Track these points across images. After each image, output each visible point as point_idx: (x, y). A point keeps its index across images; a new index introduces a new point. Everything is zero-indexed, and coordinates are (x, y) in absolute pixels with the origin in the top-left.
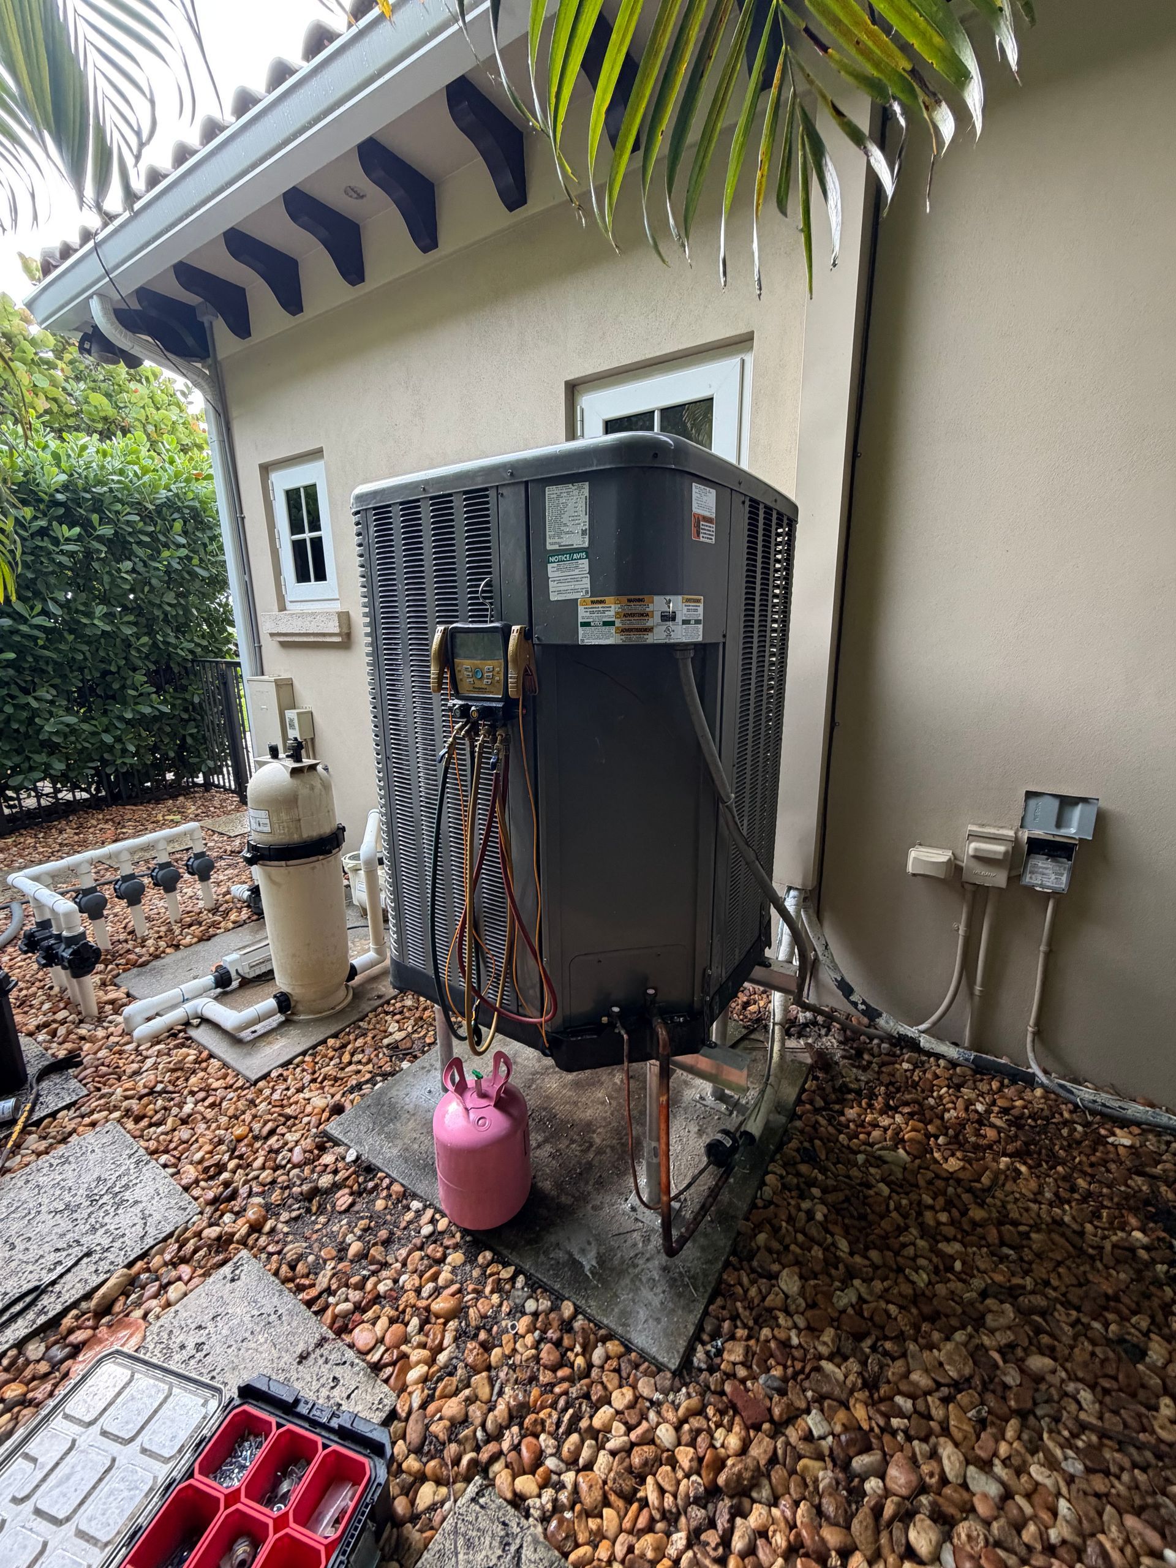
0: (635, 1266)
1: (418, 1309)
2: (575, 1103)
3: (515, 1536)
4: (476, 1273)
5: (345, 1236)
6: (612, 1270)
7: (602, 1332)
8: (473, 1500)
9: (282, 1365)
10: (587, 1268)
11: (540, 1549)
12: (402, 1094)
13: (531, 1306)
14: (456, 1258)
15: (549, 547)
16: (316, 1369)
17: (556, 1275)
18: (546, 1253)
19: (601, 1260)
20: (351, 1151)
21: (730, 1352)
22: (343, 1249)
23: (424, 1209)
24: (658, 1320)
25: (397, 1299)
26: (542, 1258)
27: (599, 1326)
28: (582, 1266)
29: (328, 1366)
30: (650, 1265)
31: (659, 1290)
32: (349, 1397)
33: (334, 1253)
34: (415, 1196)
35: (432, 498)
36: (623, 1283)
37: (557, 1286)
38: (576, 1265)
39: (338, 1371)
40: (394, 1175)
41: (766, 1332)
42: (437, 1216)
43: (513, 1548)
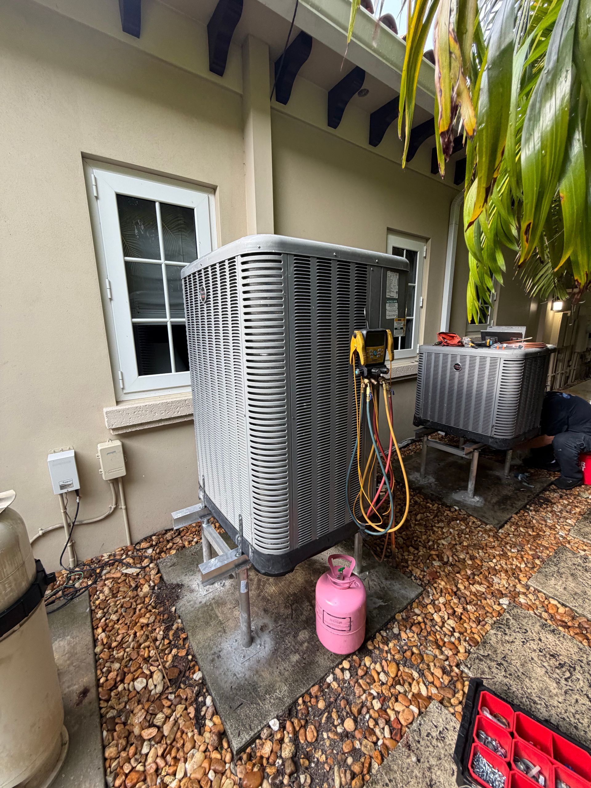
0: (384, 588)
1: (392, 685)
2: (290, 583)
3: (478, 656)
4: (377, 652)
5: (336, 733)
6: (384, 596)
7: (409, 607)
8: (469, 669)
9: (420, 775)
10: (383, 604)
11: (480, 648)
12: (231, 678)
13: (396, 631)
14: (367, 661)
15: (387, 297)
16: (422, 748)
17: (385, 616)
18: (374, 617)
19: (380, 598)
20: (271, 723)
21: (416, 573)
22: (346, 735)
23: (334, 674)
24: (406, 588)
25: (385, 697)
26: (376, 619)
27: (406, 608)
28: (380, 606)
29: (421, 740)
30: (384, 583)
31: (395, 584)
32: (436, 727)
33: (348, 741)
34: (323, 679)
35: (339, 261)
36: (390, 594)
37: (389, 617)
38: (380, 607)
39: (424, 734)
40: (304, 691)
41: (409, 562)
42: (340, 667)
43: (482, 657)
